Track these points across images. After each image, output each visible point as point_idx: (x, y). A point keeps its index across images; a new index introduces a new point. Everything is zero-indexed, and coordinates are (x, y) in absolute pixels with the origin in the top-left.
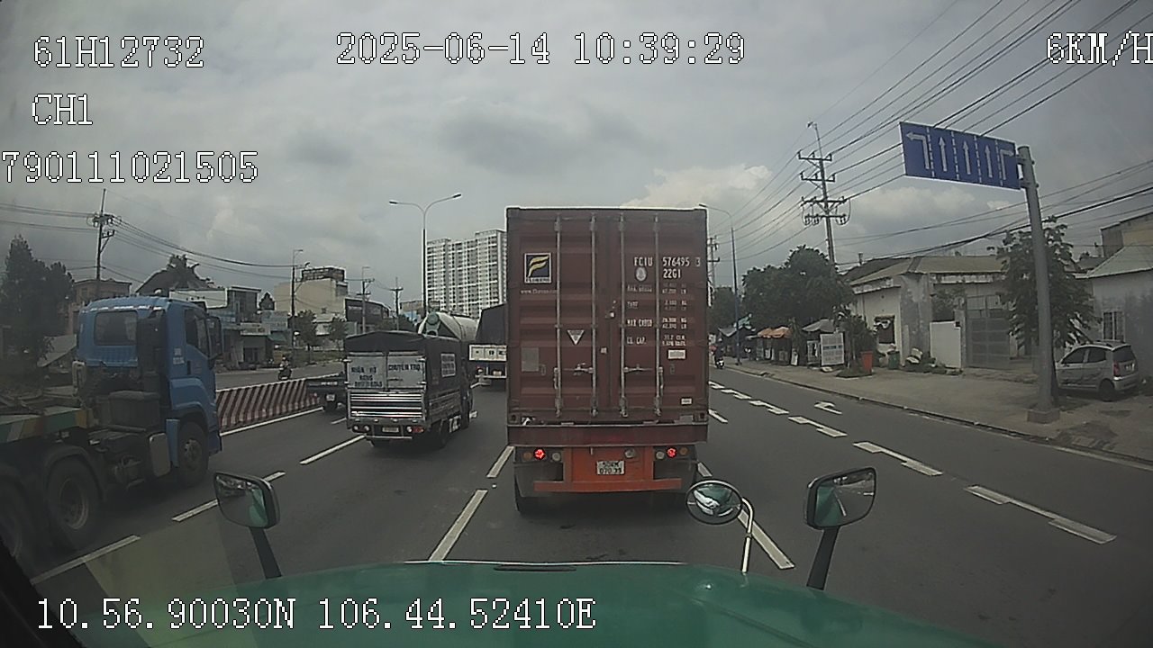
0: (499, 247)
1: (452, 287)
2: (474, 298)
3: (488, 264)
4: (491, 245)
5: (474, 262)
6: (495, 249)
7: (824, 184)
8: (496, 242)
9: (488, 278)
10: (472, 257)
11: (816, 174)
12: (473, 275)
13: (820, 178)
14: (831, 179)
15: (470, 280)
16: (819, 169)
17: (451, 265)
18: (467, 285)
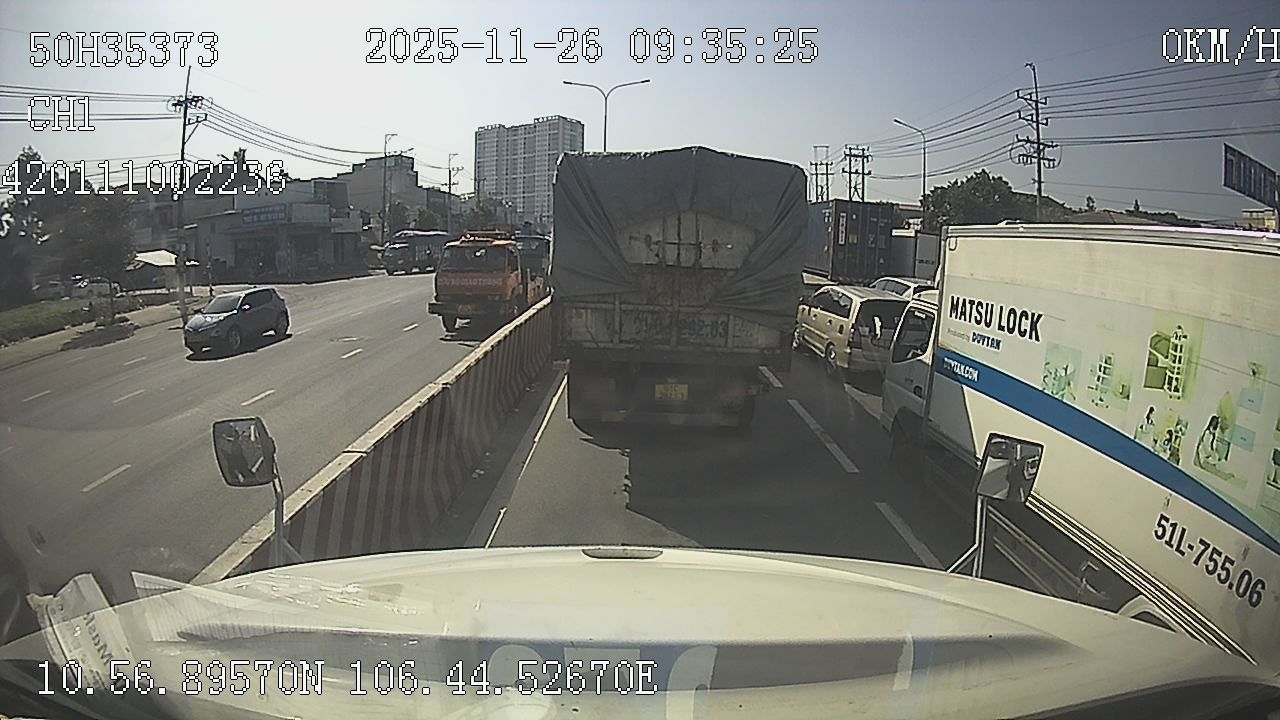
0: (561, 134)
1: (505, 177)
2: (530, 190)
3: (548, 152)
4: (552, 132)
5: (531, 150)
6: (556, 136)
7: (1038, 126)
8: (558, 129)
9: (547, 168)
10: (529, 145)
11: (1032, 115)
12: (529, 165)
13: (1034, 117)
14: (1045, 122)
15: (526, 170)
16: (1034, 112)
17: (505, 153)
18: (522, 176)
